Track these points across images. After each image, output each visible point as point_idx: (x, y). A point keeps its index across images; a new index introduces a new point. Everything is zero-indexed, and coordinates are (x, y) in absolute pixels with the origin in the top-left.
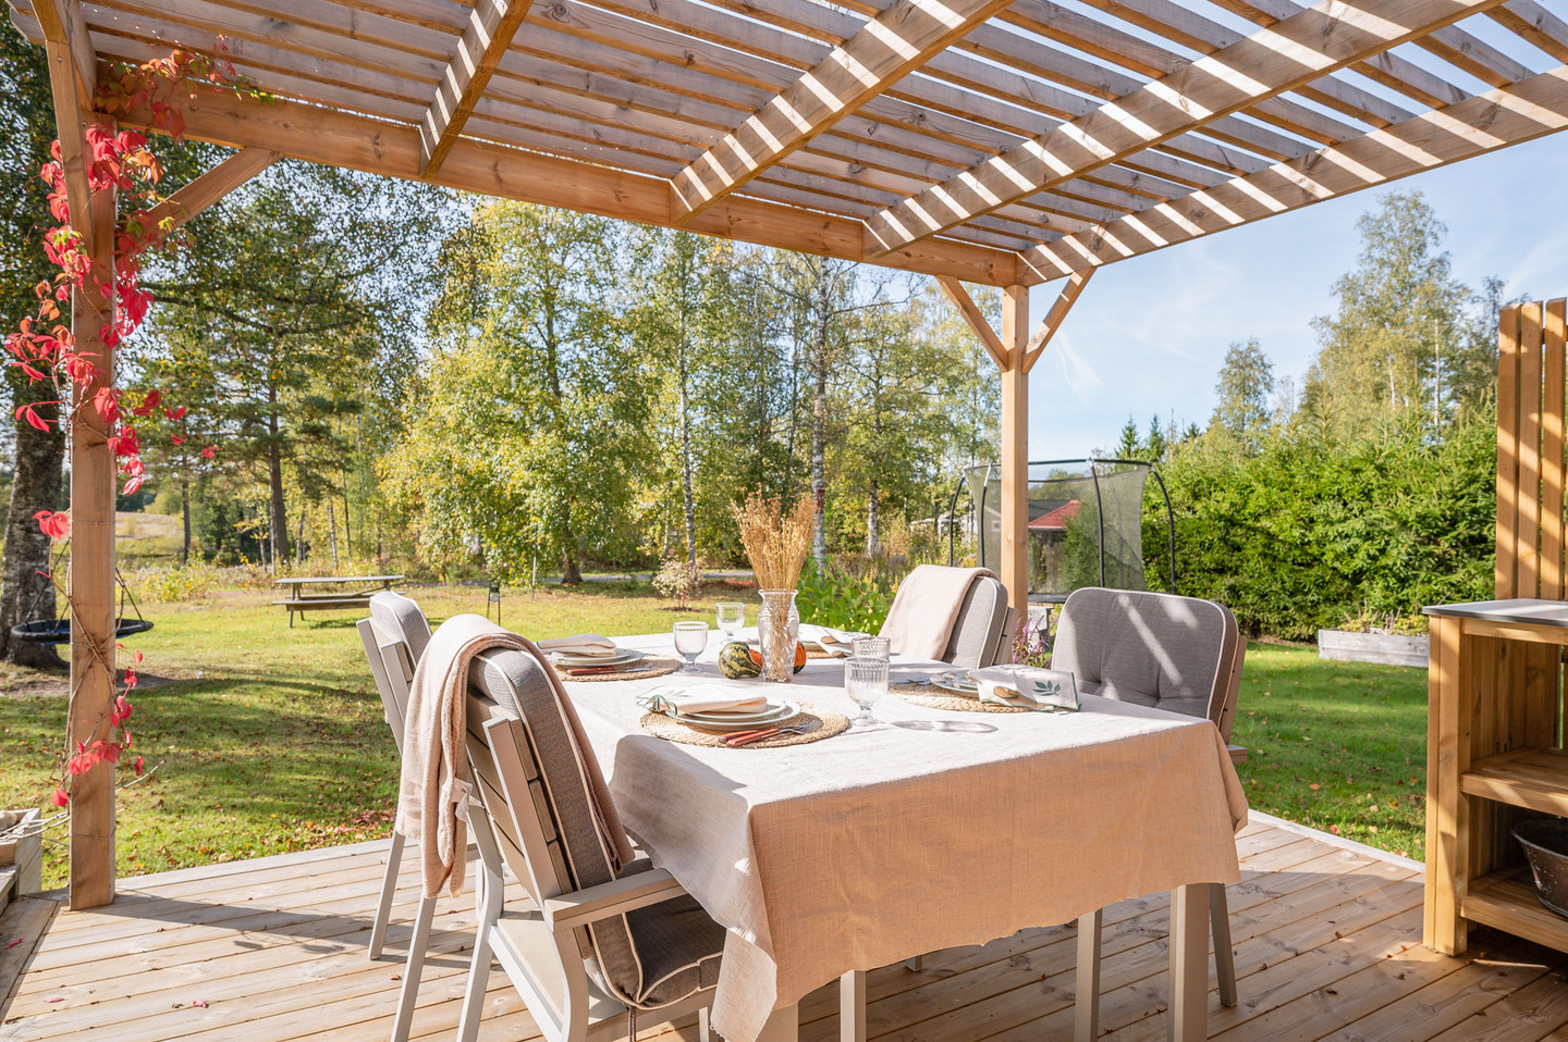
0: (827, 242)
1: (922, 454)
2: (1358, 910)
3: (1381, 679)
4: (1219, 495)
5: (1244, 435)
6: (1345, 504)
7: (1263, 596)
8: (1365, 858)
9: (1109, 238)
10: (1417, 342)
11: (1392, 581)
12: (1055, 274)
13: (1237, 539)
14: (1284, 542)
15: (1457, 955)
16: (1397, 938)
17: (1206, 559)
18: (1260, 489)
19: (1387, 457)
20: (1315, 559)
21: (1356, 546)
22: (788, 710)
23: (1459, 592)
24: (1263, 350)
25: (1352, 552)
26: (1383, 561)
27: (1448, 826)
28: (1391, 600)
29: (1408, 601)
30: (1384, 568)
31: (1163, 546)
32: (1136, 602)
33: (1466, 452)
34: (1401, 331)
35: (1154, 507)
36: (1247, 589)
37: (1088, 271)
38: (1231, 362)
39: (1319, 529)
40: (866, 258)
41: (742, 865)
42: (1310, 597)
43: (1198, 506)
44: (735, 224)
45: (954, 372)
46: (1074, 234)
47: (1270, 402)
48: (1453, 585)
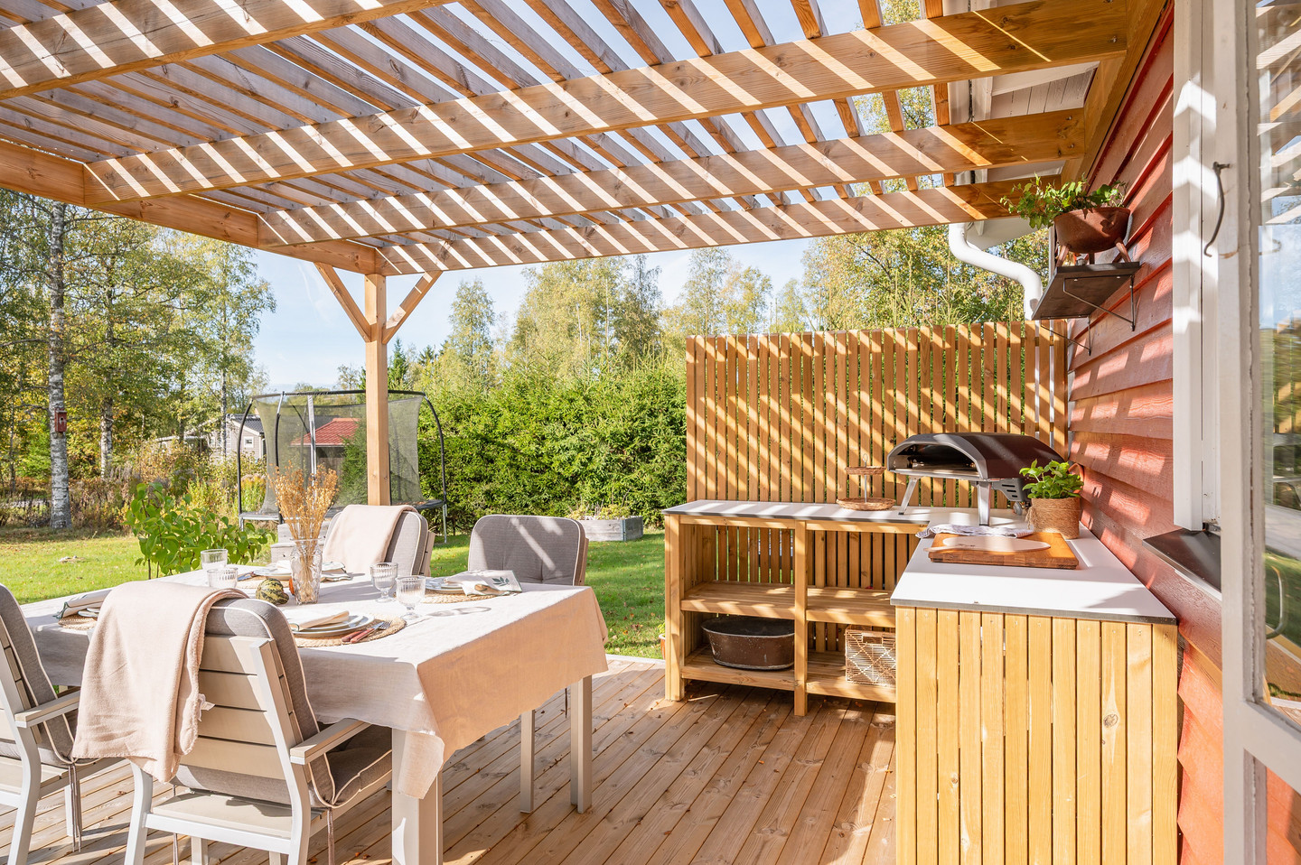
0: (227, 229)
1: (166, 370)
2: (631, 690)
3: (596, 552)
4: (475, 418)
5: (473, 359)
6: (565, 425)
7: (511, 498)
8: (627, 662)
9: (453, 251)
10: (594, 296)
11: (596, 480)
12: (409, 270)
13: (490, 453)
14: (524, 455)
15: (681, 700)
16: (653, 699)
17: (467, 470)
18: (506, 413)
19: (590, 391)
20: (546, 467)
21: (573, 456)
22: (365, 619)
23: (636, 486)
24: (486, 288)
25: (571, 460)
26: (591, 467)
27: (676, 631)
28: (596, 495)
29: (606, 494)
30: (591, 471)
31: (432, 461)
32: (522, 521)
33: (637, 388)
34: (584, 285)
35: (424, 428)
36: (499, 492)
37: (436, 273)
38: (462, 297)
39: (548, 444)
40: (261, 246)
41: (420, 697)
42: (543, 496)
43: (460, 427)
44: (146, 209)
45: (203, 287)
46: (425, 244)
47: (492, 332)
48: (632, 481)
